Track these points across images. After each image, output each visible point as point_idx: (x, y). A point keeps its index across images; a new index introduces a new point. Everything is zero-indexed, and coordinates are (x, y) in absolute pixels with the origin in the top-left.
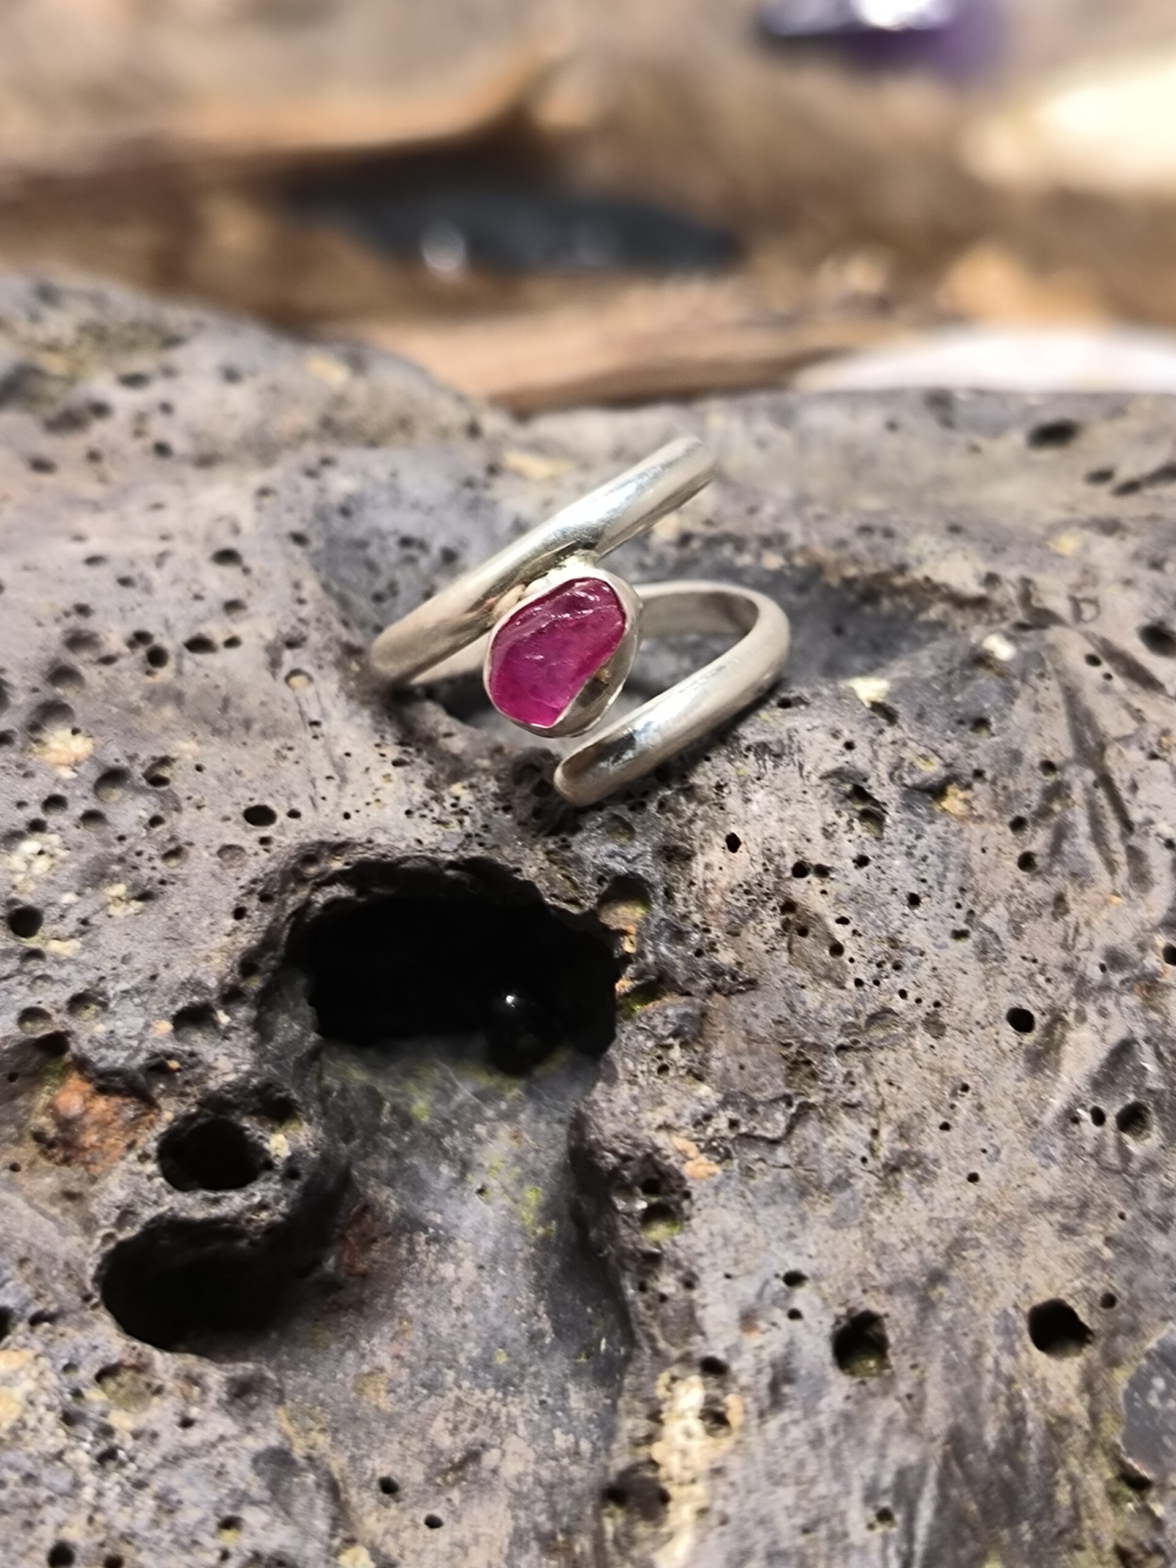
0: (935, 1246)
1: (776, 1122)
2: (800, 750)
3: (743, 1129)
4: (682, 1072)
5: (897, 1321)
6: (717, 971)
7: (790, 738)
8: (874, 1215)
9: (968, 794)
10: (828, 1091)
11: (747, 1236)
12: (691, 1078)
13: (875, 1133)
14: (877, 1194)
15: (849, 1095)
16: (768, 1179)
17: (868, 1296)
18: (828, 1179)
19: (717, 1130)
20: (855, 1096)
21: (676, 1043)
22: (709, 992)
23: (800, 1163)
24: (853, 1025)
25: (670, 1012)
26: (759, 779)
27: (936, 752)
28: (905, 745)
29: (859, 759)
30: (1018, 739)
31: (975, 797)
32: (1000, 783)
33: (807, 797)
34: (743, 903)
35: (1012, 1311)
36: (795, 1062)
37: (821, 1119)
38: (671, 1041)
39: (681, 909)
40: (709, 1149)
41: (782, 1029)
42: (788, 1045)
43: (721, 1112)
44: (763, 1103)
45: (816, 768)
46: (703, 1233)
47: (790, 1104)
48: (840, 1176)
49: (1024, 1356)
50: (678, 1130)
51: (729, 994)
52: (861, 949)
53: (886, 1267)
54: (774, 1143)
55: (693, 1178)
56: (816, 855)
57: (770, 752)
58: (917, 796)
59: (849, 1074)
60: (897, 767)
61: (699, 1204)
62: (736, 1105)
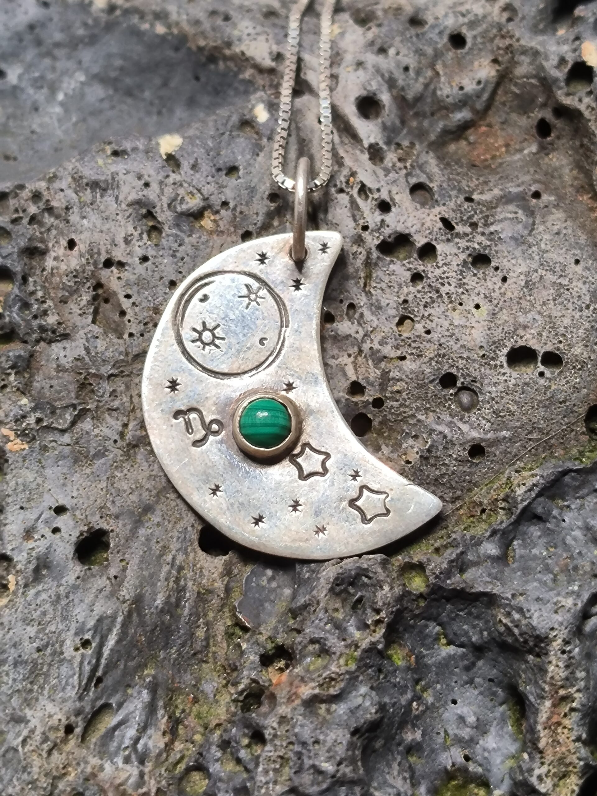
0: (150, 491)
1: (65, 420)
2: (118, 187)
3: (45, 424)
4: (14, 389)
5: (118, 534)
6: (43, 329)
7: (113, 178)
8: (116, 473)
9: (217, 217)
10: (99, 401)
11: (38, 485)
12: (18, 393)
13: (125, 425)
14: (121, 461)
15: (112, 404)
16: (56, 452)
17: (104, 519)
18: (92, 452)
19: (28, 424)
20: (116, 404)
21: (13, 372)
22: (38, 341)
23: (77, 443)
24: (123, 361)
25: (11, 354)
26: (92, 204)
27: (199, 191)
28: (181, 185)
29: (152, 194)
30: (255, 180)
31: (221, 219)
32: (238, 210)
33: (118, 217)
34: (71, 284)
35: (189, 529)
36: (83, 384)
37: (93, 418)
38: (9, 371)
39: (31, 288)
40: (22, 434)
41: (79, 364)
42: (81, 374)
43: (32, 414)
44: (60, 408)
45: (126, 198)
46: (12, 484)
47: (75, 409)
48: (100, 451)
49: (192, 555)
50: (6, 424)
51: (50, 342)
52: (136, 314)
53: (118, 504)
54: (63, 431)
55: (11, 451)
56: (118, 254)
57: (100, 187)
58: (184, 218)
59: (114, 391)
60: (174, 200)
61: (12, 467)
62: (42, 409)
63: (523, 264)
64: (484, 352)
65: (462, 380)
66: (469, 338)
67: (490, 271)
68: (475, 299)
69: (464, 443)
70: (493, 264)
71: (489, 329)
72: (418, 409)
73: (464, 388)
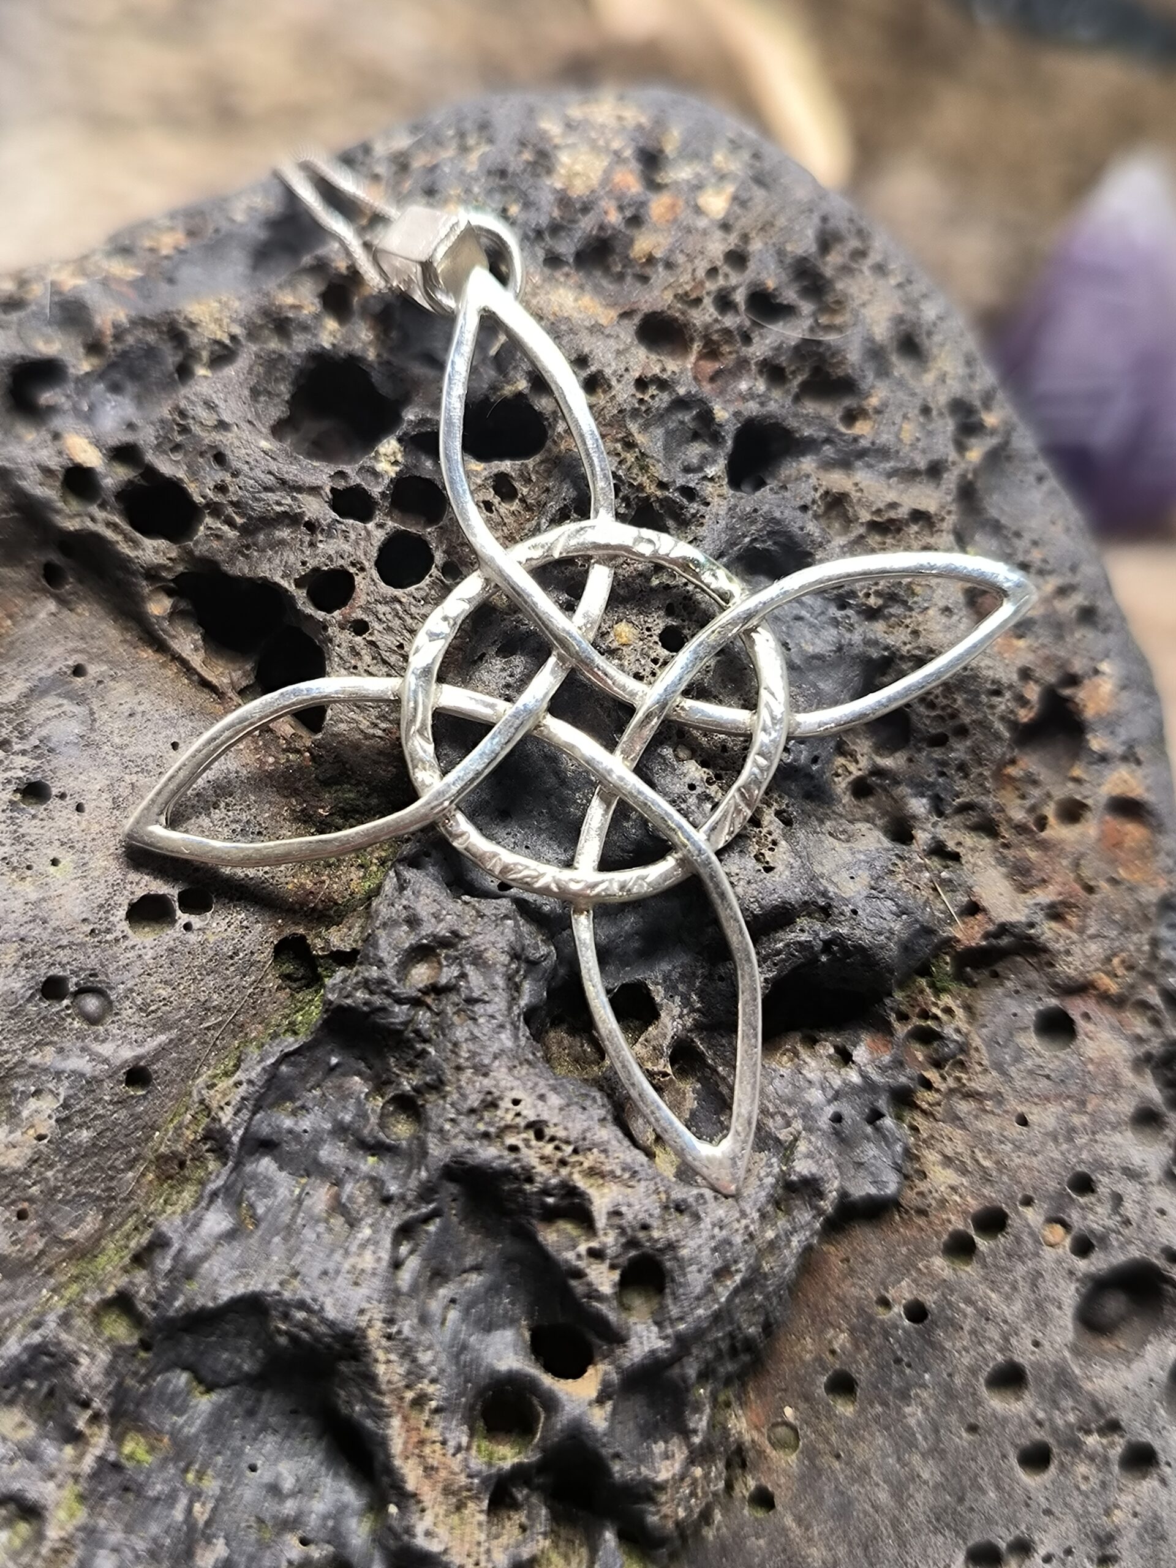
63: (99, 777)
64: (91, 927)
65: (75, 980)
66: (60, 914)
67: (54, 803)
68: (48, 851)
69: (115, 1073)
70: (55, 791)
71: (86, 889)
72: (25, 1049)
73: (82, 991)
